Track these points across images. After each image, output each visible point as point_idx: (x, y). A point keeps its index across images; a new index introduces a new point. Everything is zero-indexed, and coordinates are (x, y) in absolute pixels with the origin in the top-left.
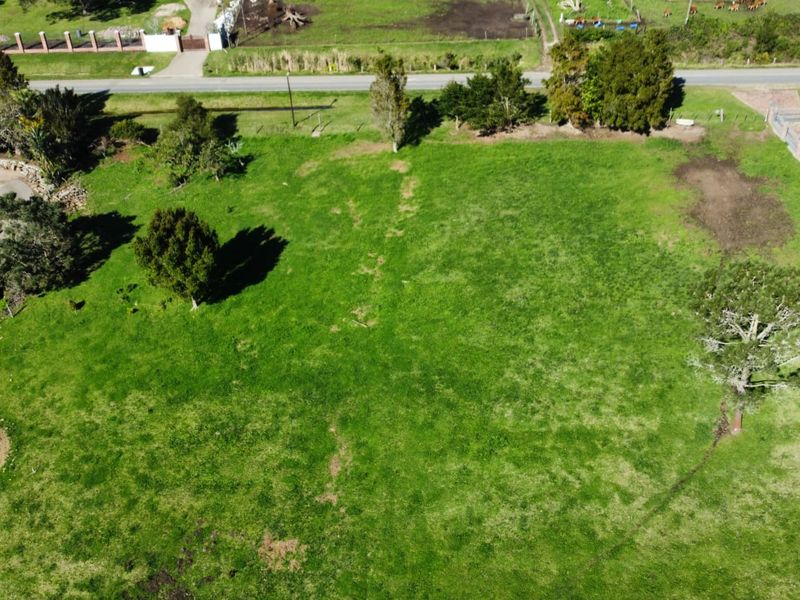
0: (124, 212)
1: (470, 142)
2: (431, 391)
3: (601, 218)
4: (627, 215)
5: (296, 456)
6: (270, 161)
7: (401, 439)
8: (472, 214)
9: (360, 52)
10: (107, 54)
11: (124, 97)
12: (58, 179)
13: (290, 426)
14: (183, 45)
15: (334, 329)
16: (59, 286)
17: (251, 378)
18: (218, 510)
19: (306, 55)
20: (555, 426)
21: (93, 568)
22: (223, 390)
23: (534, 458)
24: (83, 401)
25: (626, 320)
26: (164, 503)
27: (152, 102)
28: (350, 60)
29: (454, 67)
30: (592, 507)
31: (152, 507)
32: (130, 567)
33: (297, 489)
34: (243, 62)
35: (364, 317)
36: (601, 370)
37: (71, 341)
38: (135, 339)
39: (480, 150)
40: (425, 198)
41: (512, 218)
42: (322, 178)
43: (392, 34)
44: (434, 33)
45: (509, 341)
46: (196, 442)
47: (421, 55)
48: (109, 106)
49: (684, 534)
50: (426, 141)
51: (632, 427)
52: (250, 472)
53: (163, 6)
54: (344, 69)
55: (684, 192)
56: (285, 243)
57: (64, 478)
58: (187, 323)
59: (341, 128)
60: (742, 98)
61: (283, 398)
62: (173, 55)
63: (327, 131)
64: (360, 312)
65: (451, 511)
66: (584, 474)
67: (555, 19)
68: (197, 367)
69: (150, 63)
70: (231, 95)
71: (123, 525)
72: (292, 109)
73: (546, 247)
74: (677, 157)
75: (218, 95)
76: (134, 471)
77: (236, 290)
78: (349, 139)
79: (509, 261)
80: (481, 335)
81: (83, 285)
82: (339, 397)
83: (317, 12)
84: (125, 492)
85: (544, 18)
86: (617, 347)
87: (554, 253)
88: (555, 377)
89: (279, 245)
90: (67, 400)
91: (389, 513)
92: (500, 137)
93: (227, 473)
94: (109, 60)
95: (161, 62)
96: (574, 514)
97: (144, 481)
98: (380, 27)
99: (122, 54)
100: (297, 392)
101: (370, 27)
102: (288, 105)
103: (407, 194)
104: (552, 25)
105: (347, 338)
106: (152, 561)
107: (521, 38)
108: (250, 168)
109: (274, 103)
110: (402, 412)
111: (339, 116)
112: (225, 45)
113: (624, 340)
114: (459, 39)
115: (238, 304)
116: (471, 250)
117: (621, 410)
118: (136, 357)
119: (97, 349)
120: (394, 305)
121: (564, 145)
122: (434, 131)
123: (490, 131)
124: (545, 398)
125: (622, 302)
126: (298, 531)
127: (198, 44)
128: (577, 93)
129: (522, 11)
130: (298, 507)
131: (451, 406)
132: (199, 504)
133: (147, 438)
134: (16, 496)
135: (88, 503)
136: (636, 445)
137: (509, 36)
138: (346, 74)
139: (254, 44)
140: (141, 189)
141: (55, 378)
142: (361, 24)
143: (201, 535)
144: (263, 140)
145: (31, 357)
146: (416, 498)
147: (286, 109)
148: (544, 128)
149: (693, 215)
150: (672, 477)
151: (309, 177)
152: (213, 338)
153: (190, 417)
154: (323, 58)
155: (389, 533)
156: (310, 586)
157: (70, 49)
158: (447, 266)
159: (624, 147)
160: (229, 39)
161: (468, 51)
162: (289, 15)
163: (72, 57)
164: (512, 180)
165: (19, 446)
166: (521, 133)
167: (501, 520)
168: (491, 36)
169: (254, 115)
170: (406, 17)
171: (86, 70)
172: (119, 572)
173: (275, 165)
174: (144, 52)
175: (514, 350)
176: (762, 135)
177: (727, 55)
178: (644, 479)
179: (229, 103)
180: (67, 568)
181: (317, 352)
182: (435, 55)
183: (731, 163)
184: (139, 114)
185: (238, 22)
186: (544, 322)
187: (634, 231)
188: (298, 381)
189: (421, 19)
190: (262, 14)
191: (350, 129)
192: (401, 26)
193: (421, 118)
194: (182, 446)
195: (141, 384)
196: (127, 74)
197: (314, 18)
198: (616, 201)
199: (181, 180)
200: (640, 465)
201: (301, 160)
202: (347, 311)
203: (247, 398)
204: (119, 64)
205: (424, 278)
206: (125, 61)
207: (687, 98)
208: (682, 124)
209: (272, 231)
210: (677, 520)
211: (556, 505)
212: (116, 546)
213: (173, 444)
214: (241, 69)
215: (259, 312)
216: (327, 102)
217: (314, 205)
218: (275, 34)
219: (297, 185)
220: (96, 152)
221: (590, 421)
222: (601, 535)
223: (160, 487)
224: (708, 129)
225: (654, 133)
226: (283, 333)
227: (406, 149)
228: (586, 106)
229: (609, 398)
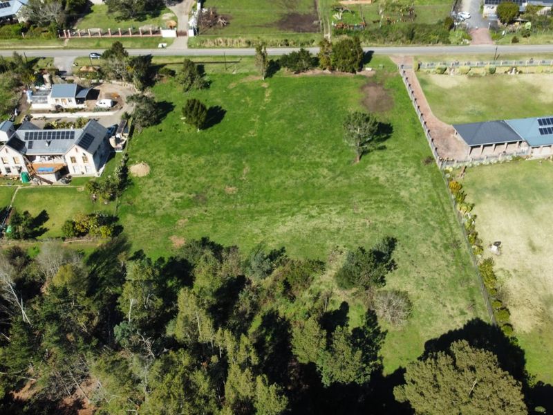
0: (168, 101)
1: (291, 76)
2: (272, 153)
3: (332, 103)
4: (341, 102)
5: (234, 169)
6: (218, 82)
7: (263, 165)
8: (290, 101)
9: (250, 38)
10: (147, 37)
11: (159, 57)
12: (143, 89)
13: (231, 162)
14: (178, 34)
15: (243, 137)
16: (152, 125)
17: (219, 150)
18: (213, 182)
19: (229, 39)
20: (308, 161)
21: (181, 194)
22: (210, 153)
23: (301, 169)
24: (168, 156)
25: (334, 134)
26: (198, 180)
27: (170, 60)
28: (246, 42)
29: (287, 45)
30: (315, 180)
31: (194, 181)
32: (191, 194)
33: (234, 177)
34: (203, 42)
35: (252, 134)
36: (323, 147)
37: (160, 141)
38: (181, 140)
39: (295, 79)
40: (273, 96)
41: (303, 103)
42: (237, 89)
43: (263, 29)
44: (280, 30)
45: (297, 140)
46: (204, 166)
47: (274, 40)
48: (153, 61)
49: (338, 185)
50: (275, 76)
51: (330, 161)
52: (221, 173)
53: (165, 14)
54: (244, 45)
55: (362, 94)
56: (225, 112)
57: (167, 175)
58: (197, 136)
59: (243, 71)
60: (393, 60)
61: (229, 155)
62: (174, 38)
63: (239, 71)
64: (251, 132)
65: (277, 181)
66: (314, 172)
67: (330, 23)
68: (201, 148)
69: (165, 42)
70: (201, 57)
71: (187, 185)
72: (226, 62)
73: (312, 112)
74: (363, 82)
75: (195, 57)
76: (187, 173)
77: (211, 126)
78: (247, 75)
79: (300, 117)
80: (289, 137)
81: (160, 125)
82: (245, 155)
83: (232, 18)
84: (186, 177)
85: (326, 22)
86: (329, 141)
87: (315, 114)
88: (309, 149)
89: (223, 112)
90: (164, 156)
91: (260, 181)
92: (302, 74)
93: (214, 173)
94: (148, 41)
95: (169, 42)
96: (310, 181)
97: (191, 175)
98: (258, 26)
99: (153, 38)
100: (233, 153)
101: (255, 26)
102: (224, 61)
103: (267, 95)
104: (329, 26)
105: (247, 139)
106: (196, 192)
107: (315, 32)
108: (211, 86)
109: (217, 60)
110: (264, 158)
111: (243, 66)
112: (195, 34)
113: (332, 139)
114: (291, 32)
115: (212, 130)
116: (288, 113)
117: (327, 157)
118: (182, 145)
119: (170, 142)
120: (262, 130)
121: (324, 77)
122: (278, 72)
123: (298, 72)
124: (306, 154)
125: (333, 129)
126: (235, 186)
127: (184, 34)
128: (328, 59)
129: (317, 19)
130: (236, 180)
131: (278, 156)
132: (207, 180)
133: (189, 166)
134: (155, 179)
135: (176, 181)
136: (330, 166)
137: (311, 31)
138: (244, 48)
139: (206, 34)
140: (173, 93)
141: (158, 151)
142: (250, 25)
143: (209, 187)
144: (215, 75)
145: (148, 145)
146: (268, 178)
147: (223, 63)
148: (318, 71)
149: (363, 102)
150: (338, 172)
151: (232, 89)
152: (206, 140)
153: (202, 160)
154: (235, 40)
155: (260, 185)
156: (239, 196)
157: (131, 35)
158: (279, 118)
159: (346, 78)
160: (196, 32)
161: (293, 38)
162: (220, 20)
163: (132, 39)
164: (304, 90)
165: (152, 168)
166: (310, 73)
167: (290, 182)
168: (304, 31)
169: (210, 65)
170: (269, 22)
171: (138, 45)
172: (188, 195)
173: (220, 85)
174: (161, 38)
175: (299, 142)
176: (395, 74)
177: (395, 40)
178: (330, 173)
179: (200, 60)
180: (173, 194)
181: (238, 143)
182: (280, 40)
183: (381, 84)
184: (166, 64)
185: (199, 23)
186: (308, 134)
187: (342, 107)
188: (233, 151)
189: (275, 22)
190: (208, 19)
191: (247, 71)
192: (267, 26)
193: (273, 67)
194: (201, 167)
195: (186, 152)
196: (156, 47)
197: (231, 21)
198: (338, 98)
199: (187, 90)
200: (330, 170)
201: (230, 83)
202: (247, 132)
203: (218, 155)
204: (152, 42)
205: (272, 122)
206: (154, 41)
207: (372, 59)
208: (368, 69)
209: (221, 108)
210: (337, 182)
211: (305, 179)
212: (186, 190)
213: (198, 166)
214: (202, 45)
215: (219, 132)
216: (238, 60)
217: (235, 99)
218: (215, 29)
219: (228, 92)
220: (154, 79)
221: (318, 160)
222: (316, 185)
223: (195, 177)
224: (377, 71)
225: (358, 73)
226: (227, 138)
227: (267, 79)
228: (332, 63)
229: (324, 154)
